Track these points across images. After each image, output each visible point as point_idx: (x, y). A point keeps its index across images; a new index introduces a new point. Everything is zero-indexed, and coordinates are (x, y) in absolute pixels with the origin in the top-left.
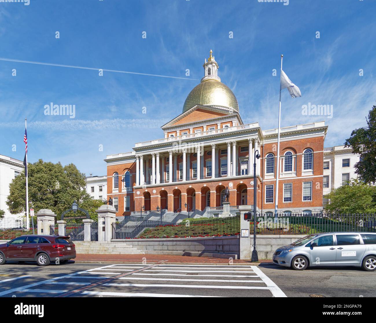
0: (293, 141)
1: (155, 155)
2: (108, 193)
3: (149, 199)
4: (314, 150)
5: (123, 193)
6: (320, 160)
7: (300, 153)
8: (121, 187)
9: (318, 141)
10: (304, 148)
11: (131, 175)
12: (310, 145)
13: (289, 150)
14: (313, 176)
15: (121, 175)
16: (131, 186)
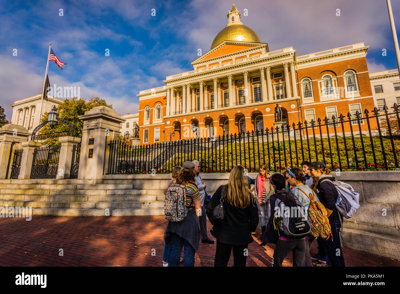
0: (330, 65)
1: (186, 86)
3: (179, 129)
4: (357, 71)
5: (153, 125)
6: (365, 80)
7: (340, 75)
8: (152, 120)
9: (359, 62)
10: (344, 70)
11: (162, 108)
12: (351, 66)
13: (326, 73)
14: (361, 97)
15: (153, 108)
16: (161, 118)
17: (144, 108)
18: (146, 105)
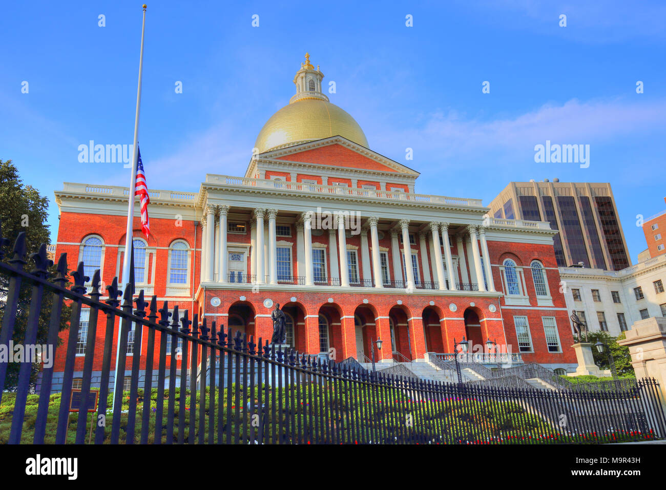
4: (545, 265)
7: (527, 266)
10: (531, 259)
12: (538, 255)
13: (509, 257)
15: (117, 246)
16: (149, 282)
17: (79, 240)
18: (89, 232)
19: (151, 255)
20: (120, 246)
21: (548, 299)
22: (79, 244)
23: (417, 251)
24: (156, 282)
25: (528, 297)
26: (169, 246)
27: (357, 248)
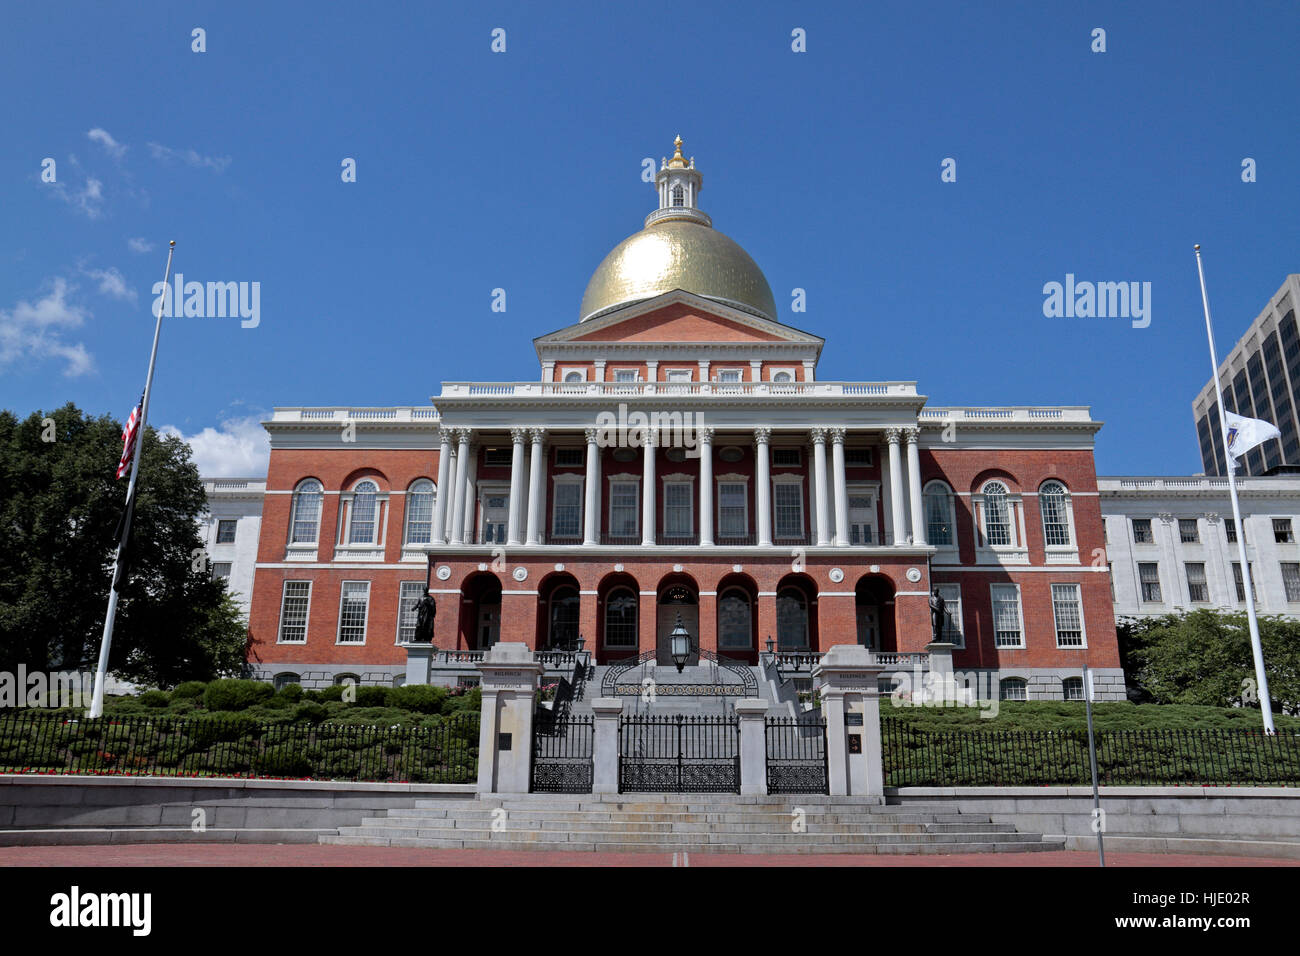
2: (260, 560)
5: (336, 566)
7: (1031, 491)
8: (333, 543)
10: (1041, 479)
11: (387, 498)
12: (1058, 470)
13: (994, 477)
15: (338, 492)
16: (379, 542)
17: (292, 486)
18: (304, 475)
19: (383, 502)
20: (343, 492)
21: (1071, 553)
22: (291, 492)
23: (802, 477)
24: (388, 543)
25: (1027, 549)
26: (407, 490)
27: (693, 477)
